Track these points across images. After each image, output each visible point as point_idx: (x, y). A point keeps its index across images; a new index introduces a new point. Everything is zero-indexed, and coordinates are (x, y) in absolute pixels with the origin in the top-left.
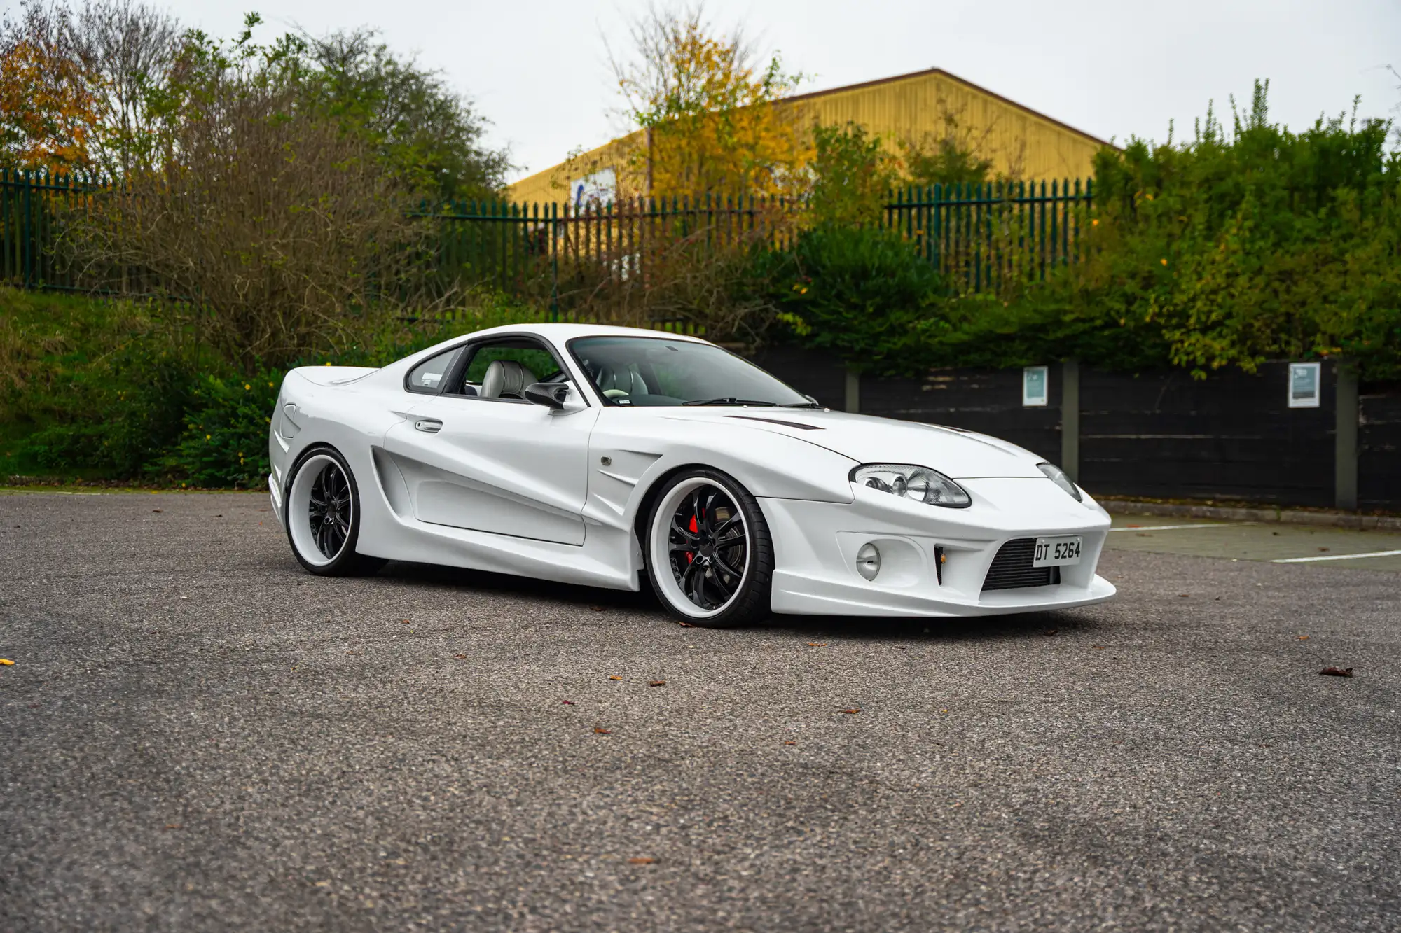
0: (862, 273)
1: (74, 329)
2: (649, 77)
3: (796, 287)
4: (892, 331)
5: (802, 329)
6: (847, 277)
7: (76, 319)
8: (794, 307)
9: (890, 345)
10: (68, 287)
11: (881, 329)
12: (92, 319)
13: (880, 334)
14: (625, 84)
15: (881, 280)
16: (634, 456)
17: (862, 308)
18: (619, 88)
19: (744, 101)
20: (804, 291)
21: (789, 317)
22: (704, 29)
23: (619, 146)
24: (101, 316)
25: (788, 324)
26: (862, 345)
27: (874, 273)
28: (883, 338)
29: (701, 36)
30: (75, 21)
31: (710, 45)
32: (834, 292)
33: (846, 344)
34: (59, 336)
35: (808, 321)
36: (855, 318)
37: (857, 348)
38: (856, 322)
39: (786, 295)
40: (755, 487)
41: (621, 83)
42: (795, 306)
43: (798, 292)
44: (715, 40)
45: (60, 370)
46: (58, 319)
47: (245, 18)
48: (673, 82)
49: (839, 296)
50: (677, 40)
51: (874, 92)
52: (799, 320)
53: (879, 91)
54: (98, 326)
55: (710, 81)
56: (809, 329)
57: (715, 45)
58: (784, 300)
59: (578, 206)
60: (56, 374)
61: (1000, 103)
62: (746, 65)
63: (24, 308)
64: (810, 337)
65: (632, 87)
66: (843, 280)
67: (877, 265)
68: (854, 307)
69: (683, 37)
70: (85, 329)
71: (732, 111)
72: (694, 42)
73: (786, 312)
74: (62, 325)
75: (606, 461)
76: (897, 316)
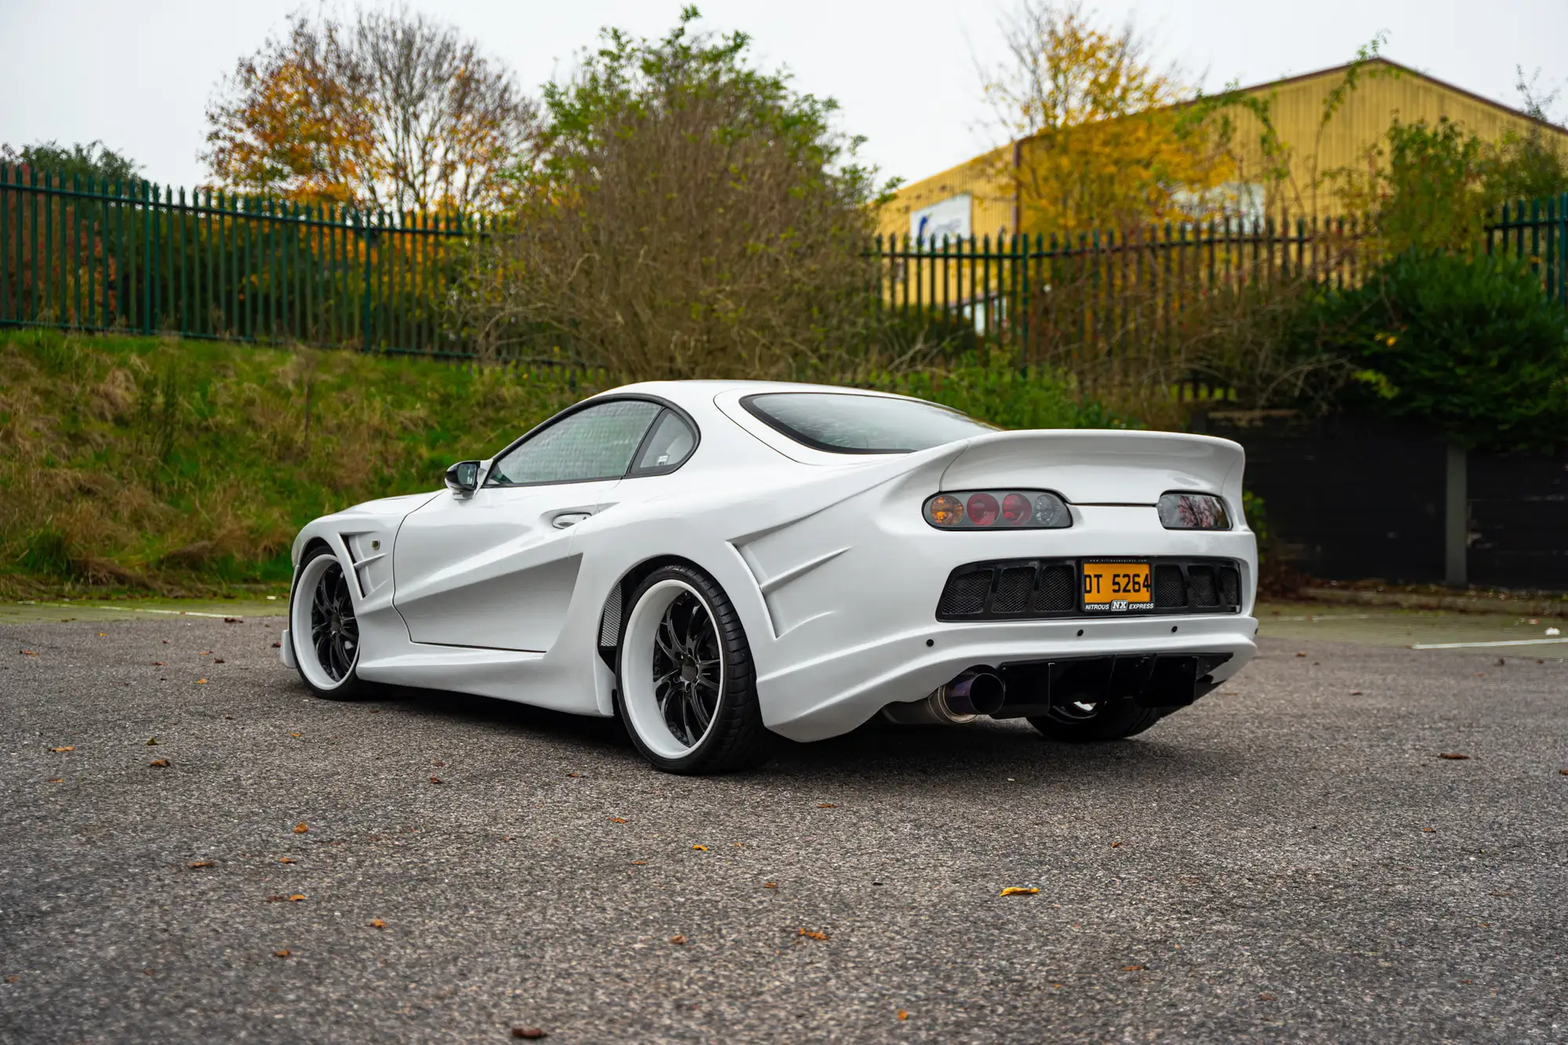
0: (1477, 316)
1: (431, 401)
2: (1021, 80)
3: (1379, 337)
4: (1523, 392)
5: (1388, 392)
6: (1458, 322)
7: (433, 389)
8: (1375, 362)
9: (1522, 411)
10: (414, 349)
11: (1508, 389)
12: (453, 389)
13: (1507, 395)
14: (991, 90)
15: (1502, 324)
17: (1480, 362)
18: (982, 94)
19: (1133, 107)
20: (1391, 341)
21: (1369, 376)
22: (1087, 20)
23: (982, 165)
24: (463, 384)
25: (1368, 384)
26: (1481, 410)
27: (1494, 314)
28: (1510, 400)
29: (1082, 26)
30: (345, 38)
31: (1094, 39)
32: (1437, 341)
33: (1457, 411)
34: (420, 411)
35: (1395, 381)
36: (1468, 375)
37: (1472, 413)
38: (1469, 381)
39: (1363, 347)
41: (987, 88)
42: (1378, 361)
43: (1383, 342)
44: (1100, 31)
45: (425, 451)
46: (412, 389)
47: (681, 12)
48: (1048, 86)
49: (1445, 345)
50: (1052, 33)
51: (1298, 90)
52: (1382, 379)
53: (1304, 89)
54: (459, 397)
55: (1095, 82)
56: (1396, 391)
57: (1100, 39)
58: (1366, 353)
59: (920, 242)
60: (420, 457)
61: (1461, 98)
62: (1140, 63)
63: (373, 376)
64: (1397, 401)
65: (1000, 94)
66: (1451, 325)
67: (1498, 304)
68: (1464, 361)
69: (1061, 30)
70: (445, 401)
71: (1122, 118)
72: (1074, 34)
73: (1365, 368)
74: (419, 397)
76: (1529, 372)
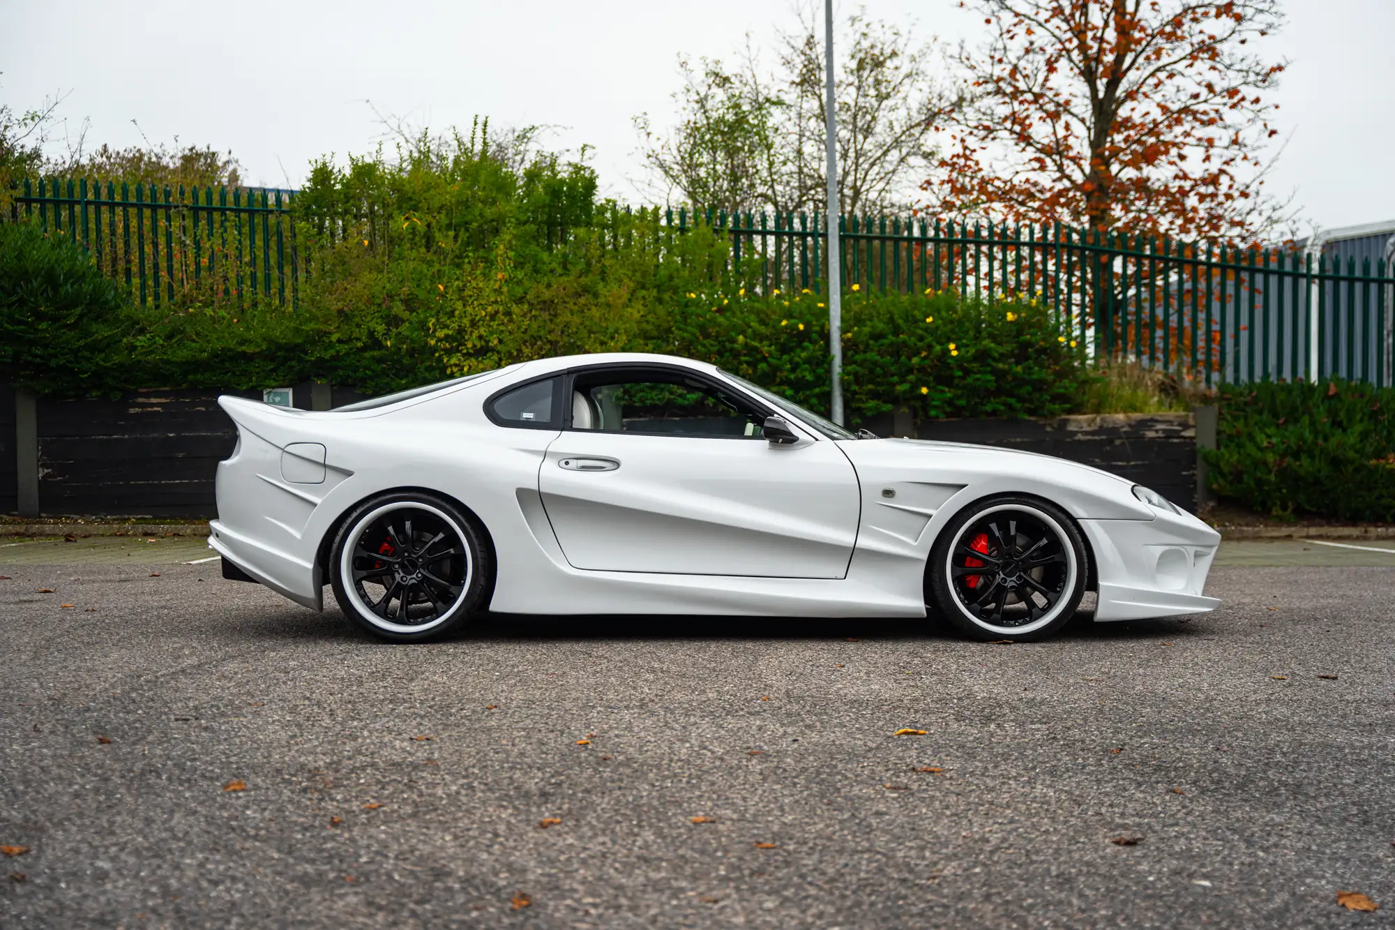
16: (927, 488)
40: (1077, 510)
75: (888, 493)
